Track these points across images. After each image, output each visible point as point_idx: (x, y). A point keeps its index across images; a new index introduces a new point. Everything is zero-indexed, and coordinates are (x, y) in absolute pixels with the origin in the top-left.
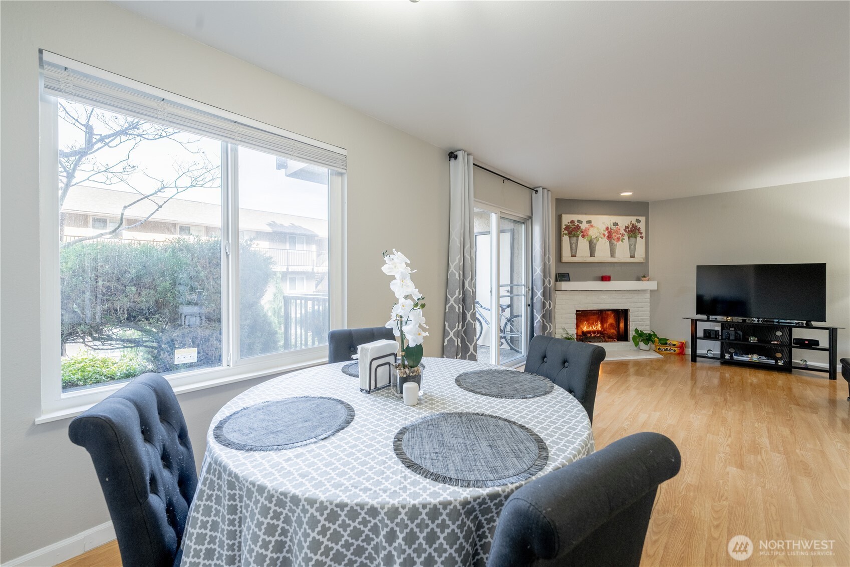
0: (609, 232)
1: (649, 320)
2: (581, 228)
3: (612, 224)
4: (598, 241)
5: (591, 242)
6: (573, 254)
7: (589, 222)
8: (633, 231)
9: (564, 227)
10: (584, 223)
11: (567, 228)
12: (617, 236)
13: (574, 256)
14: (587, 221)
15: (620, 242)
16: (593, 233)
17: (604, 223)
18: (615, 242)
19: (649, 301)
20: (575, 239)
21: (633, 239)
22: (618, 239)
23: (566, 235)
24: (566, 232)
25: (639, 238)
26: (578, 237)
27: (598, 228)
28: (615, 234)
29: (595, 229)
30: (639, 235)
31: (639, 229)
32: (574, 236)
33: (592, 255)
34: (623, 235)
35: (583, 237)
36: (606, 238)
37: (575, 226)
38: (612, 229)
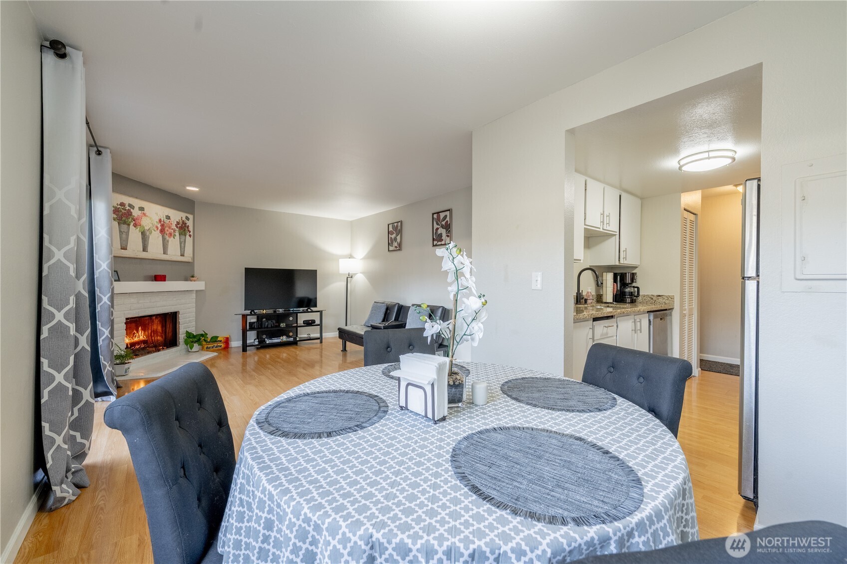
0: (162, 226)
1: (194, 321)
2: (133, 214)
3: (165, 217)
4: (151, 233)
5: (143, 234)
6: (124, 246)
7: (142, 209)
8: (183, 228)
10: (136, 208)
12: (170, 231)
13: (124, 248)
14: (139, 208)
15: (172, 238)
16: (146, 223)
17: (157, 214)
18: (167, 237)
19: (195, 302)
20: (126, 226)
21: (183, 237)
22: (171, 234)
23: (114, 220)
24: (114, 216)
25: (187, 236)
26: (129, 225)
27: (151, 219)
28: (168, 228)
29: (148, 219)
30: (188, 234)
31: (188, 227)
32: (125, 223)
33: (145, 249)
34: (174, 231)
35: (135, 227)
36: (159, 231)
37: (126, 210)
38: (164, 222)
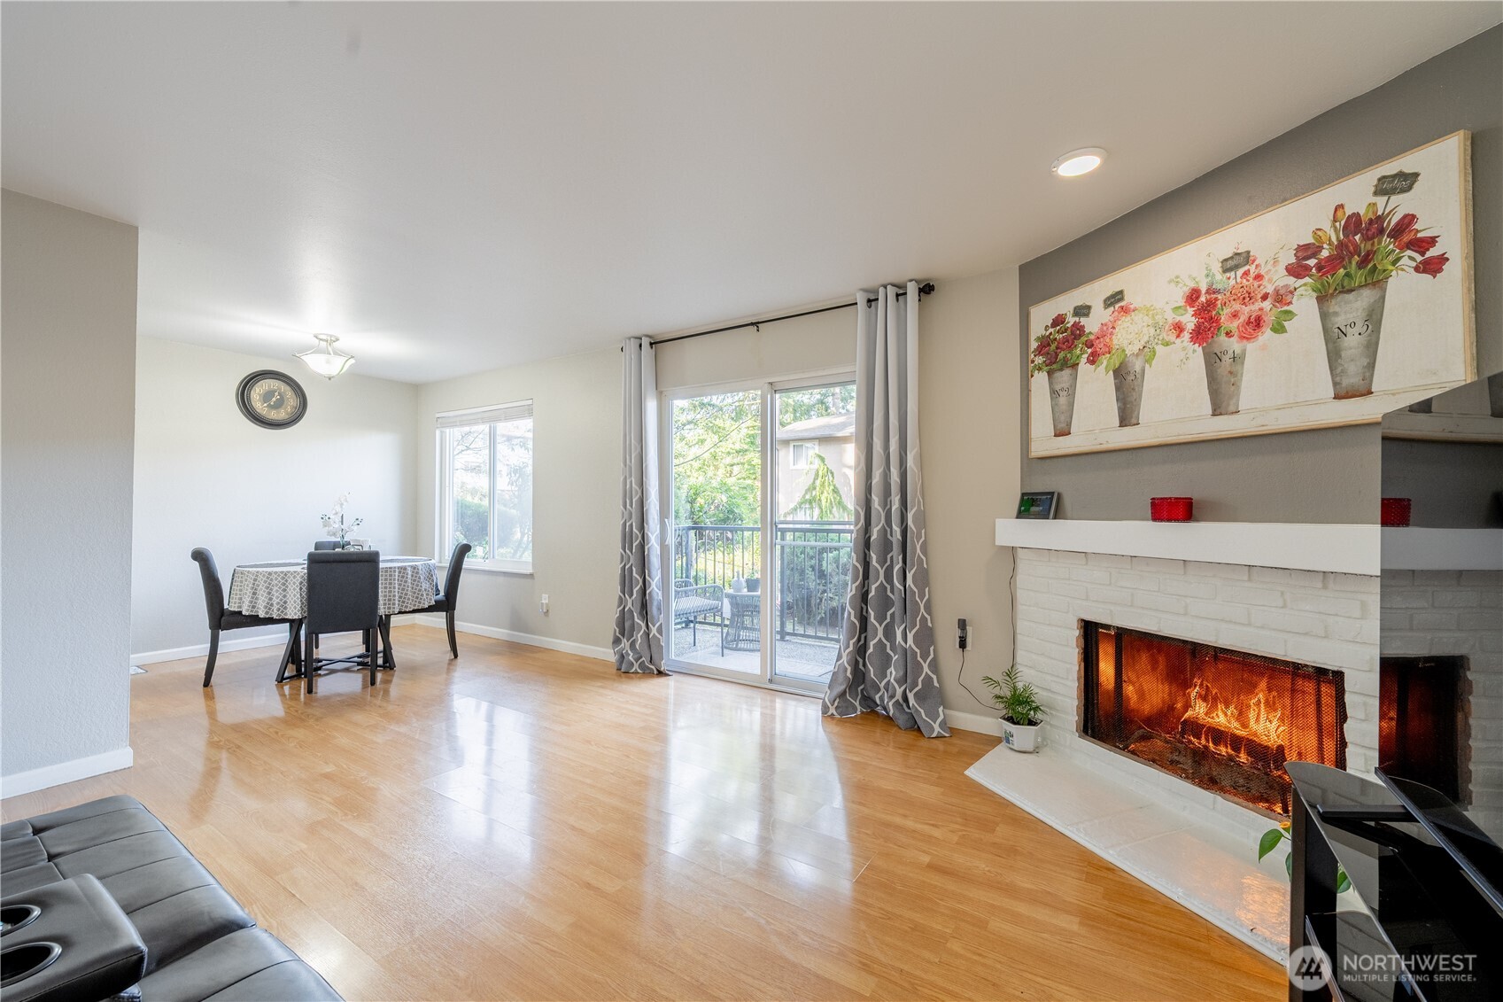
0: (1203, 310)
2: (1087, 330)
3: (1219, 269)
4: (1149, 361)
5: (1120, 374)
6: (1062, 426)
7: (1115, 299)
9: (1034, 345)
10: (1097, 308)
11: (1045, 343)
12: (1247, 311)
13: (1062, 432)
14: (1107, 300)
15: (1266, 335)
16: (1128, 336)
17: (1176, 281)
18: (1232, 344)
20: (1067, 372)
21: (1351, 302)
22: (1256, 323)
23: (1040, 369)
24: (1039, 360)
25: (1400, 280)
26: (1075, 366)
27: (1150, 310)
28: (1237, 306)
29: (1136, 317)
30: (1406, 260)
32: (1065, 365)
33: (1127, 417)
34: (1281, 298)
35: (1091, 363)
36: (1186, 336)
37: (1067, 330)
38: (1218, 292)
